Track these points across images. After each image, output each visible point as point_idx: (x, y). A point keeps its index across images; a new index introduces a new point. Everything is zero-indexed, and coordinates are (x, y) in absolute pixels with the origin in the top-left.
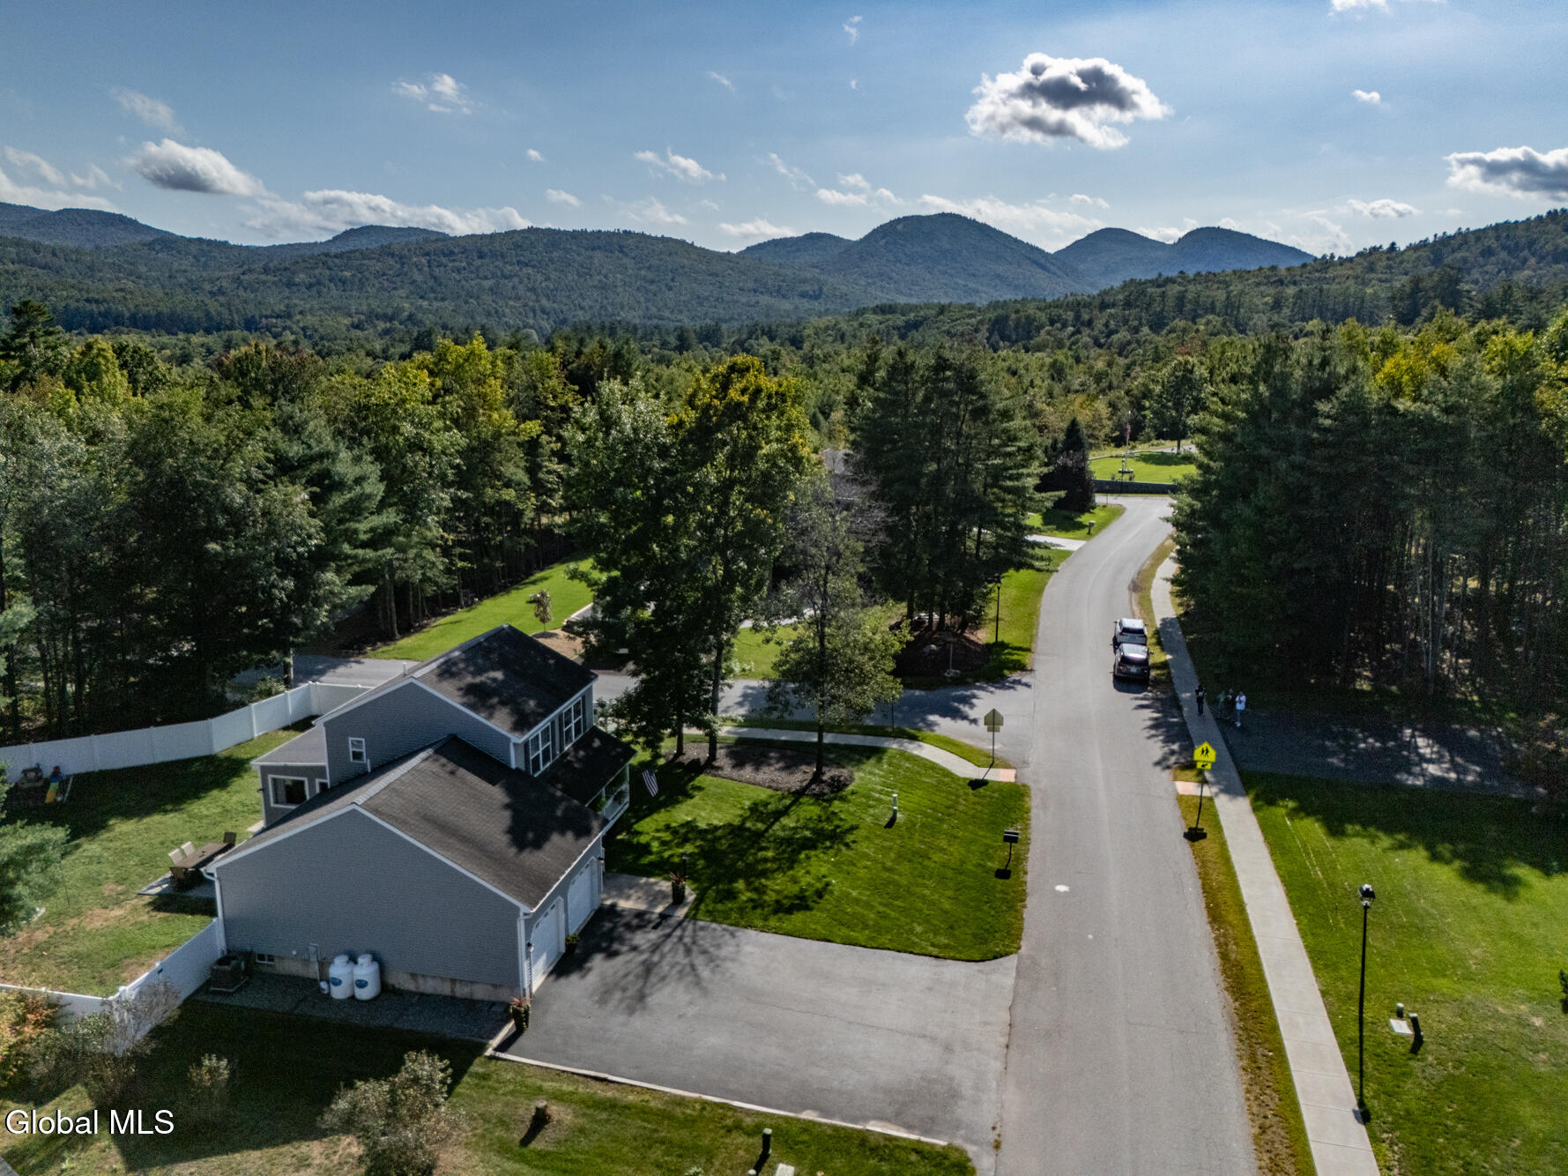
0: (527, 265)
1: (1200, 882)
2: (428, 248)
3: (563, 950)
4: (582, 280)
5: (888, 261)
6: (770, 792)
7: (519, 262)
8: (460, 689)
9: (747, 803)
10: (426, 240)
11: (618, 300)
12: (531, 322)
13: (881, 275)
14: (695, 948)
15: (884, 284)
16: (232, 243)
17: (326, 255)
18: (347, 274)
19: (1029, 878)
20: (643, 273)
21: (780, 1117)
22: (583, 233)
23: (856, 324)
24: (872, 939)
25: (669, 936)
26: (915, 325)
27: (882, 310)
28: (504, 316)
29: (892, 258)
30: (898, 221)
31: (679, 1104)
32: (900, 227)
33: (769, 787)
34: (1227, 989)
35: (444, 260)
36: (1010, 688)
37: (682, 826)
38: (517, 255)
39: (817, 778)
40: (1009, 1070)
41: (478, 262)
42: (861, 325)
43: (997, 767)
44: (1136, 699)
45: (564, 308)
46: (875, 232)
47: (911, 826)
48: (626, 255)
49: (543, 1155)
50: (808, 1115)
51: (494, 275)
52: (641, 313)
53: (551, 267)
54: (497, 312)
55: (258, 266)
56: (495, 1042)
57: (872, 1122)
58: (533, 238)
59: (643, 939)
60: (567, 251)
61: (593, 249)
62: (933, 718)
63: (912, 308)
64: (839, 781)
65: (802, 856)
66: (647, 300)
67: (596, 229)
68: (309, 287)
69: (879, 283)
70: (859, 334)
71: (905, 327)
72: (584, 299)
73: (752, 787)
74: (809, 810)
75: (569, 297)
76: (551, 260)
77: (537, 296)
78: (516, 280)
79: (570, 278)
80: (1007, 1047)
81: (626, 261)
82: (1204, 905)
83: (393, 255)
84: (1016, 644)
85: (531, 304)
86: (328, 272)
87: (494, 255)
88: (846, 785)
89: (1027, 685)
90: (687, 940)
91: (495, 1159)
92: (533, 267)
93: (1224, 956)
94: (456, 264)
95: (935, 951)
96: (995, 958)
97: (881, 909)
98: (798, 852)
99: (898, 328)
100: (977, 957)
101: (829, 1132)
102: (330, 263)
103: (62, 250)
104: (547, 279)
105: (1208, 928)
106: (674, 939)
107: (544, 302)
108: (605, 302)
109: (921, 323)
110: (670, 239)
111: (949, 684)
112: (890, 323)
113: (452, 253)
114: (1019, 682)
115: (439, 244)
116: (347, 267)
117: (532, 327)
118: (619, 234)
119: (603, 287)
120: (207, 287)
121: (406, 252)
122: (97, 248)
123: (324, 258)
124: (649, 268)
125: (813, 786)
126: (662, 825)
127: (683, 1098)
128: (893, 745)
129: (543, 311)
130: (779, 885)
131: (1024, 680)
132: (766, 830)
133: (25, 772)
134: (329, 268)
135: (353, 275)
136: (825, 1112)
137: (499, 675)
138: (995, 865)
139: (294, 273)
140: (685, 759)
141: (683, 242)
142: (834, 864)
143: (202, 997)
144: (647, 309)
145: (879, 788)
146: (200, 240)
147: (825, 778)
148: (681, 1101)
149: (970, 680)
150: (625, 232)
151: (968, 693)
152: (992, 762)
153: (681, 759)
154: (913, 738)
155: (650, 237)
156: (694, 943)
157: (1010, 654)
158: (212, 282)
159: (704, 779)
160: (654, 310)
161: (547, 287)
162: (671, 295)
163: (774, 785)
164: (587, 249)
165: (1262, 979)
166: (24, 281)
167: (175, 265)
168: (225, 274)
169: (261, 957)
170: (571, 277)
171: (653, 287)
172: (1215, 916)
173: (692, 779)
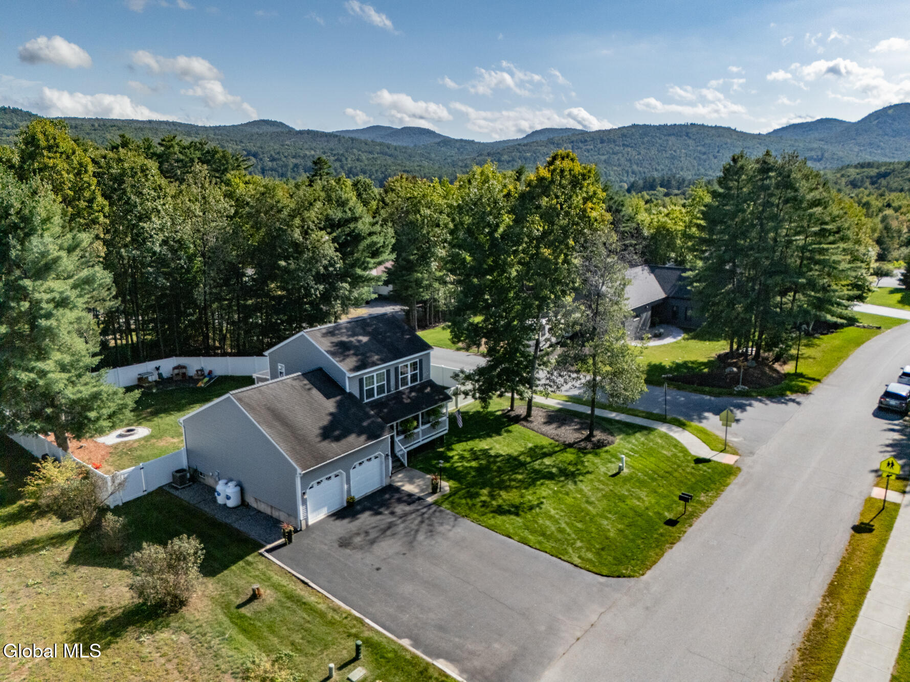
0: (628, 146)
1: (839, 564)
2: (574, 139)
3: (345, 504)
4: (660, 154)
5: (878, 135)
6: (552, 441)
7: (624, 145)
8: (332, 343)
9: (530, 445)
10: (573, 135)
11: (681, 165)
12: (625, 179)
13: (871, 144)
14: (427, 522)
15: (873, 150)
16: (476, 141)
17: (519, 145)
18: (528, 155)
19: (690, 530)
20: (699, 148)
21: (386, 637)
22: (665, 126)
23: (839, 175)
24: (540, 543)
25: (418, 510)
26: (885, 175)
27: (862, 166)
28: (610, 176)
29: (881, 132)
30: (890, 107)
31: (334, 610)
32: (890, 112)
33: (553, 438)
34: (799, 650)
35: (581, 145)
36: (783, 403)
37: (481, 450)
38: (623, 140)
39: (588, 438)
40: (566, 655)
41: (600, 146)
42: (843, 176)
43: (727, 452)
44: (890, 424)
45: (646, 170)
46: (870, 115)
47: (627, 479)
48: (690, 138)
49: (242, 617)
50: (406, 643)
51: (608, 152)
52: (694, 172)
53: (643, 146)
54: (606, 173)
55: (485, 153)
56: (269, 547)
57: (441, 660)
58: (633, 130)
59: (400, 509)
60: (653, 137)
61: (670, 135)
62: (706, 414)
63: (885, 164)
64: (603, 443)
65: (538, 483)
66: (699, 165)
67: (673, 123)
68: (508, 162)
69: (868, 150)
70: (839, 181)
71: (876, 177)
72: (659, 165)
73: (542, 436)
74: (569, 456)
75: (650, 164)
76: (643, 143)
77: (631, 164)
78: (620, 155)
79: (653, 153)
80: (578, 639)
81: (690, 142)
82: (829, 581)
83: (554, 143)
84: (810, 376)
85: (627, 169)
86: (518, 154)
87: (609, 141)
88: (606, 446)
89: (799, 403)
90: (426, 516)
91: (219, 611)
92: (632, 147)
93: (817, 624)
94: (588, 147)
95: (577, 561)
96: (619, 577)
97: (563, 525)
98: (538, 479)
99: (871, 177)
100: (605, 572)
101: (408, 657)
102: (521, 149)
103: (399, 146)
104: (639, 154)
105: (820, 600)
106: (419, 513)
107: (635, 167)
108: (672, 166)
109: (889, 174)
110: (720, 127)
111: (735, 395)
112: (865, 174)
113: (586, 141)
114: (793, 401)
115: (580, 136)
116: (529, 151)
117: (625, 182)
118: (687, 125)
119: (673, 158)
120: (460, 164)
121: (561, 141)
122: (415, 146)
123: (518, 147)
124: (703, 146)
125: (582, 443)
126: (468, 448)
127: (340, 608)
128: (663, 428)
129: (633, 173)
130: (507, 497)
131: (798, 400)
132: (530, 463)
133: (197, 371)
134: (520, 152)
135: (532, 155)
136: (416, 643)
137: (365, 339)
138: (669, 515)
139: (502, 155)
140: (513, 414)
141: (729, 129)
142: (554, 492)
143: (167, 489)
144: (698, 170)
145: (626, 451)
146: (461, 140)
147: (593, 439)
148: (336, 610)
149: (754, 394)
150: (691, 124)
151: (747, 402)
152: (725, 448)
153: (510, 413)
154: (682, 425)
155: (707, 127)
156: (429, 518)
157: (802, 382)
158: (462, 161)
159: (516, 428)
160: (702, 171)
161: (638, 158)
162: (716, 161)
163: (556, 438)
164: (665, 135)
165: (839, 652)
166: (379, 162)
167: (448, 154)
168: (468, 157)
169: (201, 474)
170: (653, 151)
171: (704, 157)
172: (833, 592)
173: (510, 425)
